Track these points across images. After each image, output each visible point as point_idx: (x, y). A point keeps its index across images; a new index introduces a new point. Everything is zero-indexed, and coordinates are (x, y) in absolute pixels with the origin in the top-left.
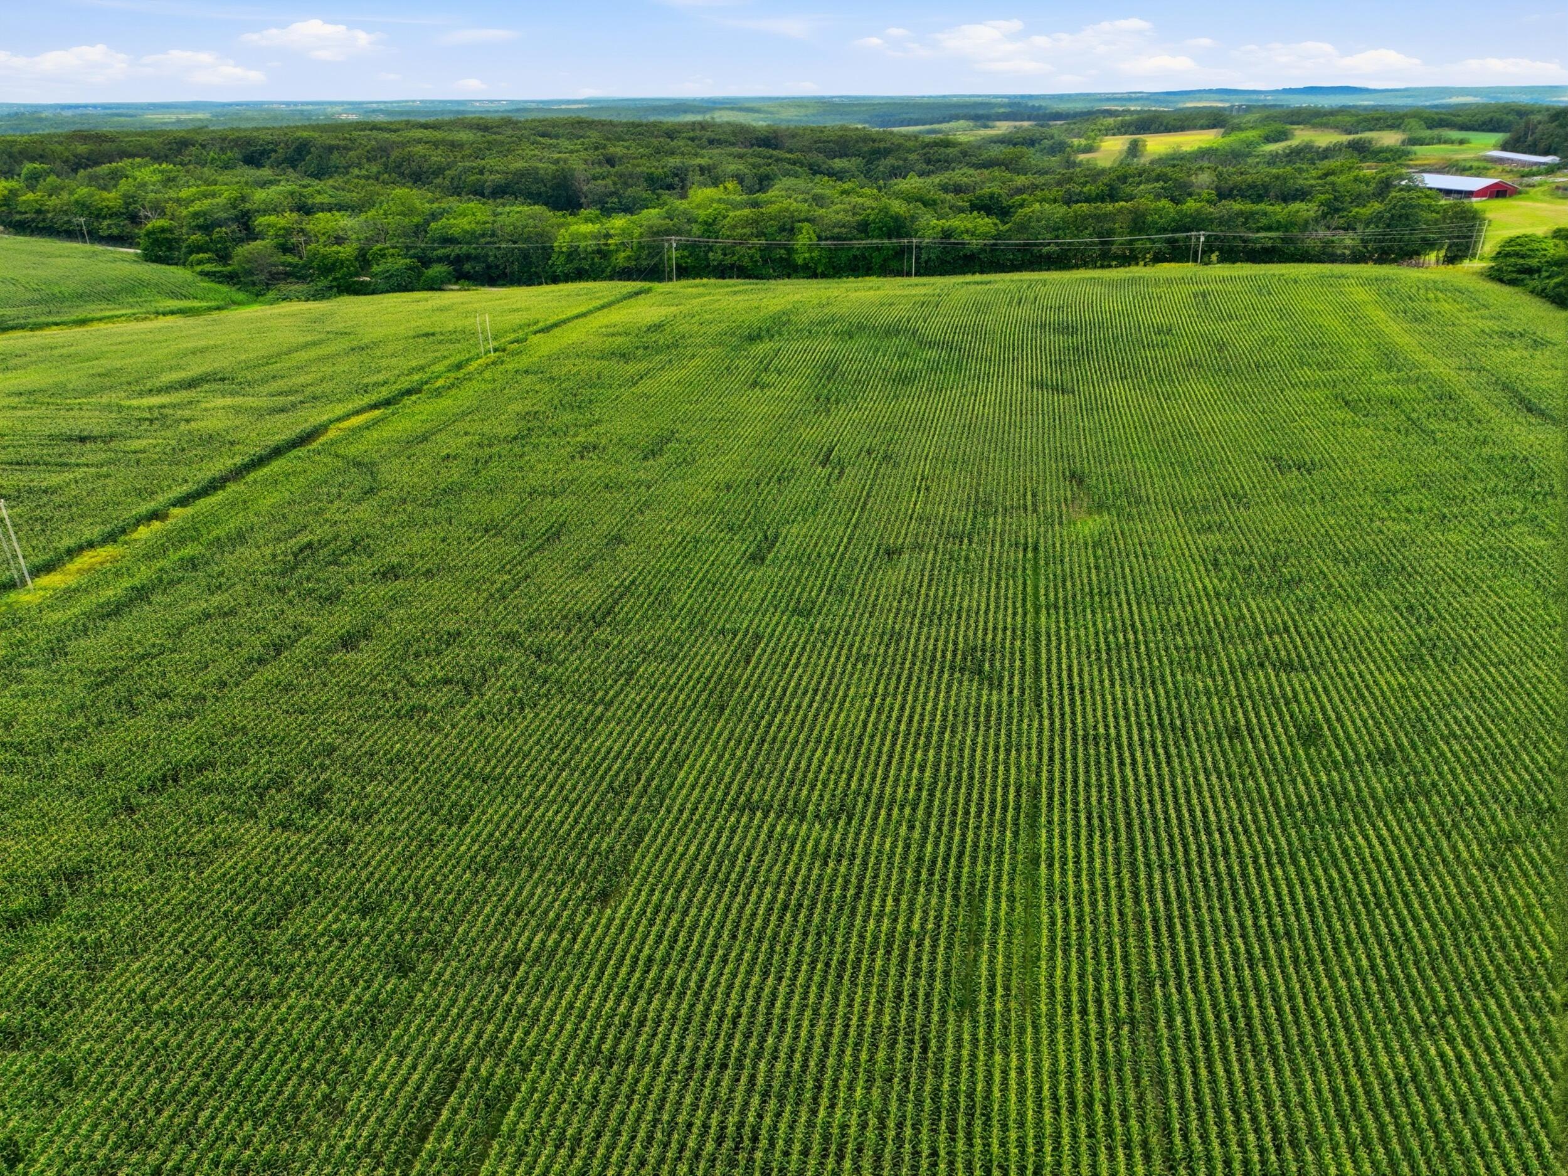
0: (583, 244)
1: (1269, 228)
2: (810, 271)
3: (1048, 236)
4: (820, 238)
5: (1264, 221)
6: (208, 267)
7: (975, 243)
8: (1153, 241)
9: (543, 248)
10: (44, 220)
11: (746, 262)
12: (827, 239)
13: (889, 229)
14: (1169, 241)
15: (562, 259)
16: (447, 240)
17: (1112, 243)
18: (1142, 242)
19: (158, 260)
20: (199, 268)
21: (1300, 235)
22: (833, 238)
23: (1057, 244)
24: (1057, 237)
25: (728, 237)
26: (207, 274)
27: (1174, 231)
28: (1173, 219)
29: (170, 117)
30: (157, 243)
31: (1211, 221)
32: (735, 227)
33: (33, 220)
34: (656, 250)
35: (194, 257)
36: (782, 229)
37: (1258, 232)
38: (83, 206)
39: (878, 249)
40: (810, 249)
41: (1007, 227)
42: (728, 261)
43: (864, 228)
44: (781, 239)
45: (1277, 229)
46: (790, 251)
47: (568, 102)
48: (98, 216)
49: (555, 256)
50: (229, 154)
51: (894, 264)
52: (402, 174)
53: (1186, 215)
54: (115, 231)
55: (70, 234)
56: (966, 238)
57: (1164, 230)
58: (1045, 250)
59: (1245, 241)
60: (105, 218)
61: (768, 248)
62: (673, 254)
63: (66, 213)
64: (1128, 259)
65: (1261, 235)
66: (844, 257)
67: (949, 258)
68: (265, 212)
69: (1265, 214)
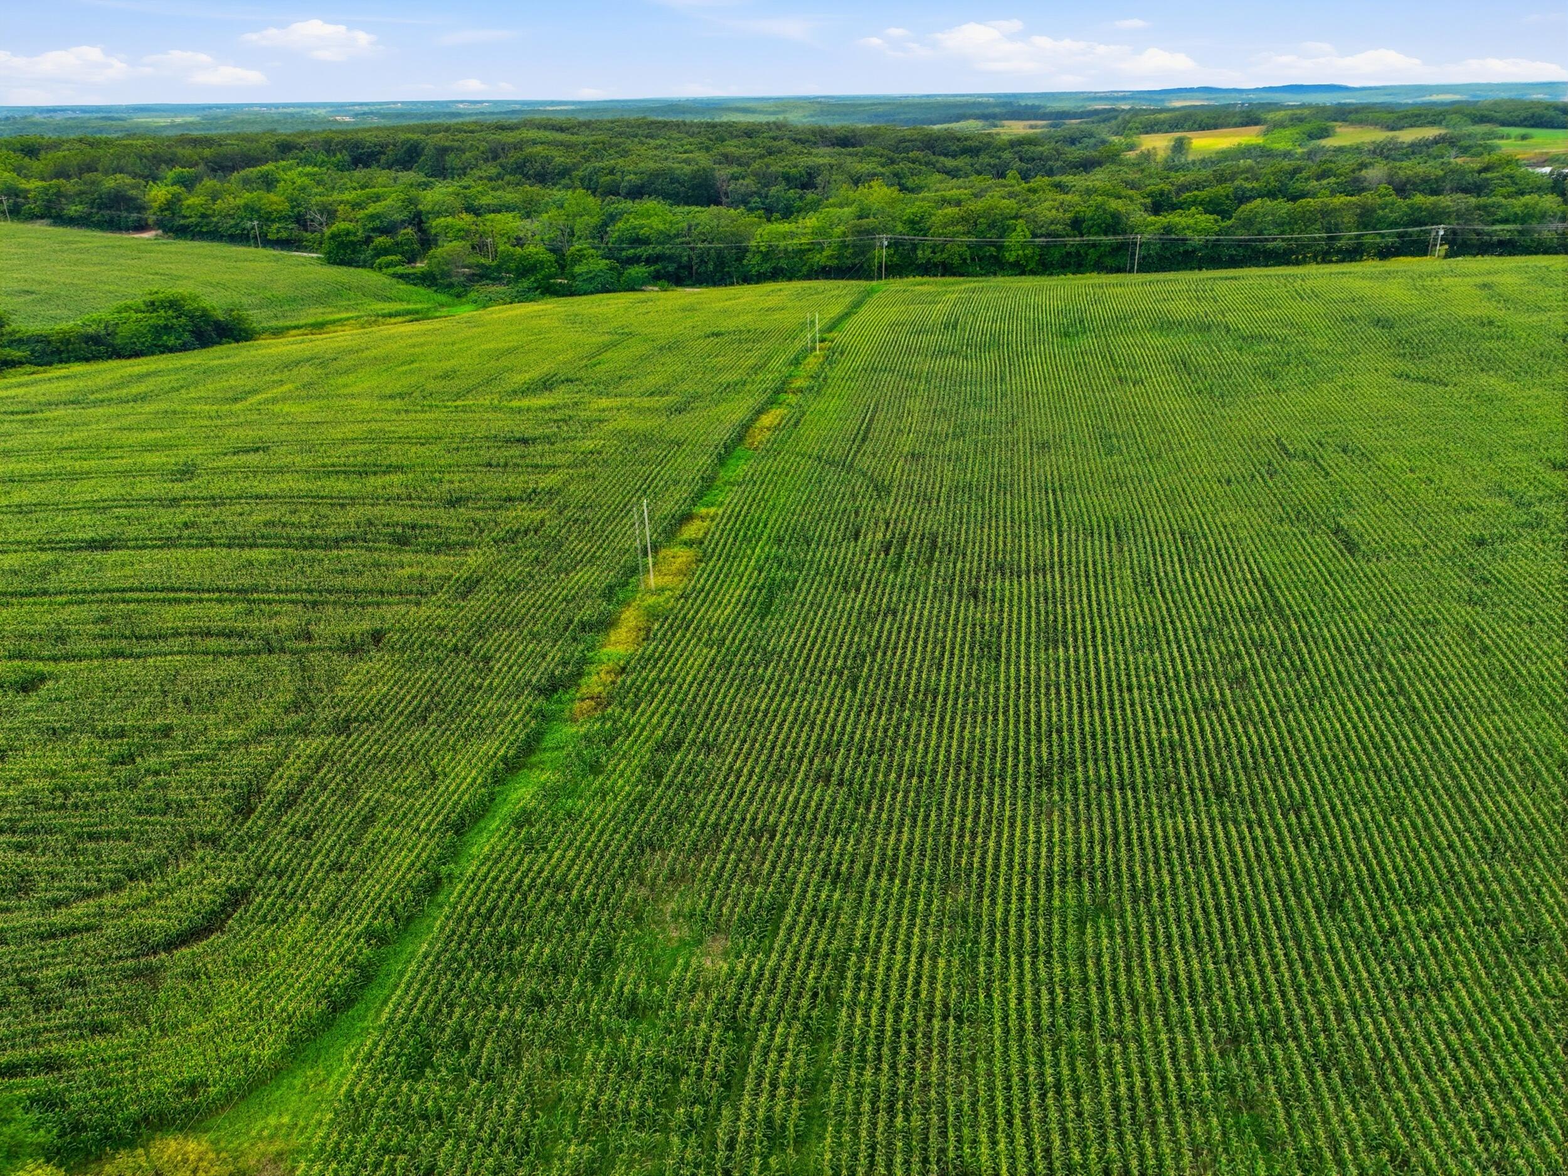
0: (782, 244)
1: (1506, 221)
2: (1020, 269)
3: (1276, 231)
4: (1034, 235)
5: (1501, 214)
6: (400, 269)
7: (1196, 240)
8: (1383, 236)
9: (739, 248)
10: (207, 224)
11: (956, 261)
12: (1042, 236)
13: (1108, 226)
14: (1400, 236)
15: (758, 258)
16: (637, 241)
17: (1339, 239)
18: (1370, 238)
19: (342, 263)
20: (391, 270)
21: (1538, 227)
22: (1049, 235)
23: (1283, 240)
24: (1282, 233)
25: (940, 235)
26: (401, 276)
27: (1406, 225)
28: (1406, 214)
29: (163, 121)
30: (342, 245)
31: (1449, 215)
32: (945, 226)
33: (197, 225)
34: (863, 250)
35: (384, 259)
36: (991, 226)
37: (1493, 224)
38: (252, 210)
39: (1094, 245)
40: (1023, 247)
41: (1229, 223)
42: (938, 258)
43: (1076, 224)
44: (992, 236)
45: (1514, 222)
46: (1000, 248)
47: (552, 103)
48: (267, 219)
49: (749, 255)
50: (339, 156)
51: (1109, 261)
52: (526, 176)
53: (1420, 209)
54: (284, 235)
55: (241, 238)
56: (1189, 234)
57: (1394, 224)
58: (1270, 245)
59: (1478, 234)
60: (273, 221)
61: (980, 246)
62: (881, 253)
63: (232, 217)
64: (1354, 254)
65: (1498, 227)
66: (1056, 254)
67: (1168, 254)
68: (438, 214)
69: (1500, 206)
